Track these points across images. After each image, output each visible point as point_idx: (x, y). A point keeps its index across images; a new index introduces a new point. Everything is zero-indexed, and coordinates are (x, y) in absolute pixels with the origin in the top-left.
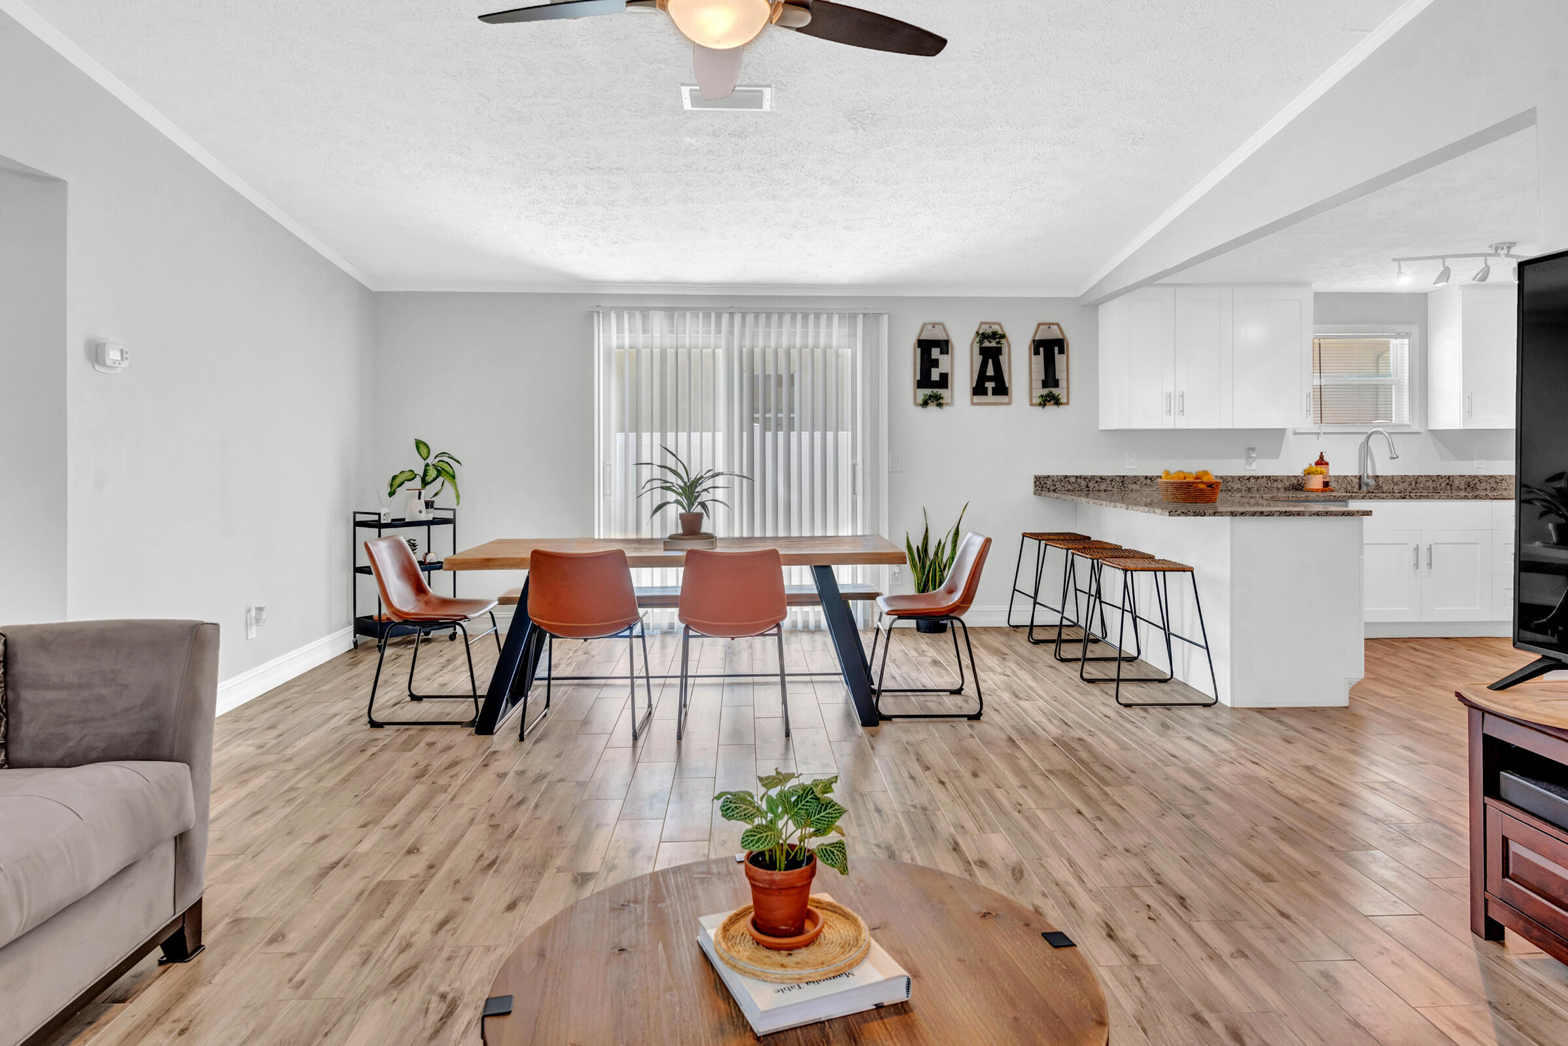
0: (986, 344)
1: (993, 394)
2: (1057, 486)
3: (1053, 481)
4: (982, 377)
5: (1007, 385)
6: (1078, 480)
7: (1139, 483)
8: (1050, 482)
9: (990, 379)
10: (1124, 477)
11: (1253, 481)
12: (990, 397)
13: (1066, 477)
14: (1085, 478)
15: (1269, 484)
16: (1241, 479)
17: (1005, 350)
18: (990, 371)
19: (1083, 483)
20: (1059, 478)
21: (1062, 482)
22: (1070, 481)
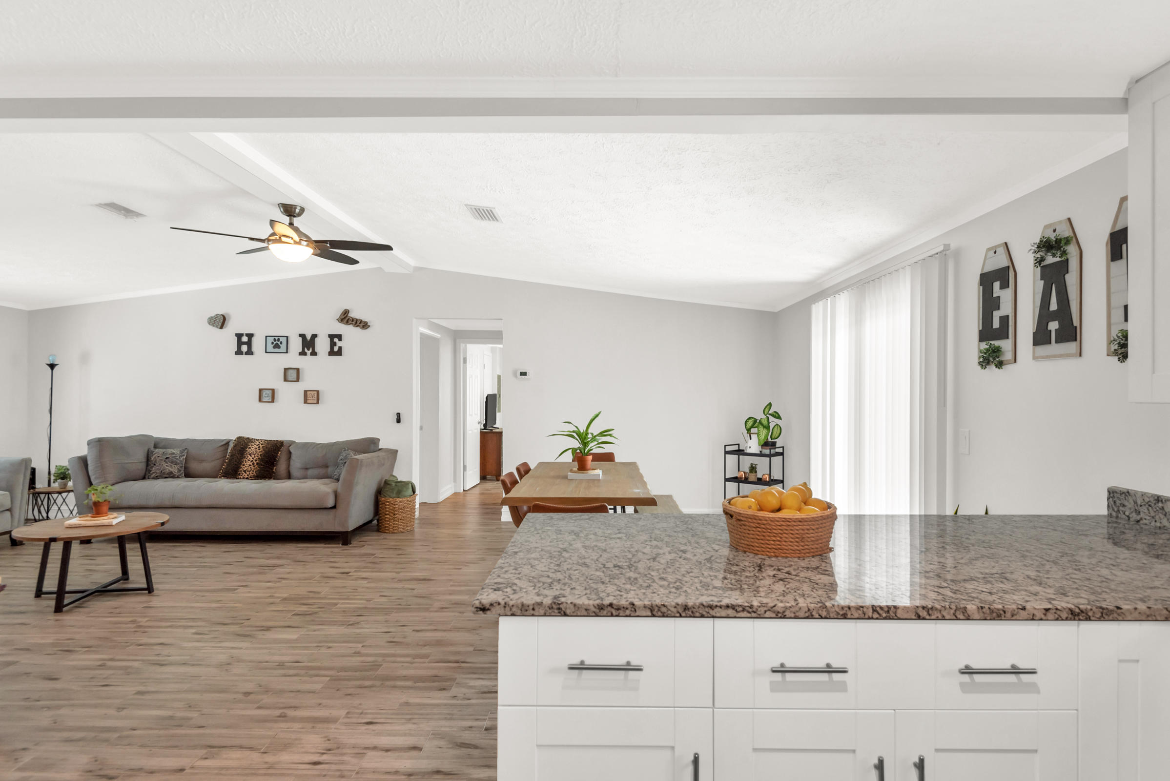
0: (1050, 260)
1: (1057, 342)
2: (1142, 515)
3: (1135, 502)
4: (1044, 316)
5: (1075, 324)
8: (1130, 504)
9: (1053, 316)
12: (1054, 348)
13: (1158, 499)
17: (1073, 264)
18: (1054, 306)
20: (1147, 500)
21: (1150, 508)
22: (1167, 510)
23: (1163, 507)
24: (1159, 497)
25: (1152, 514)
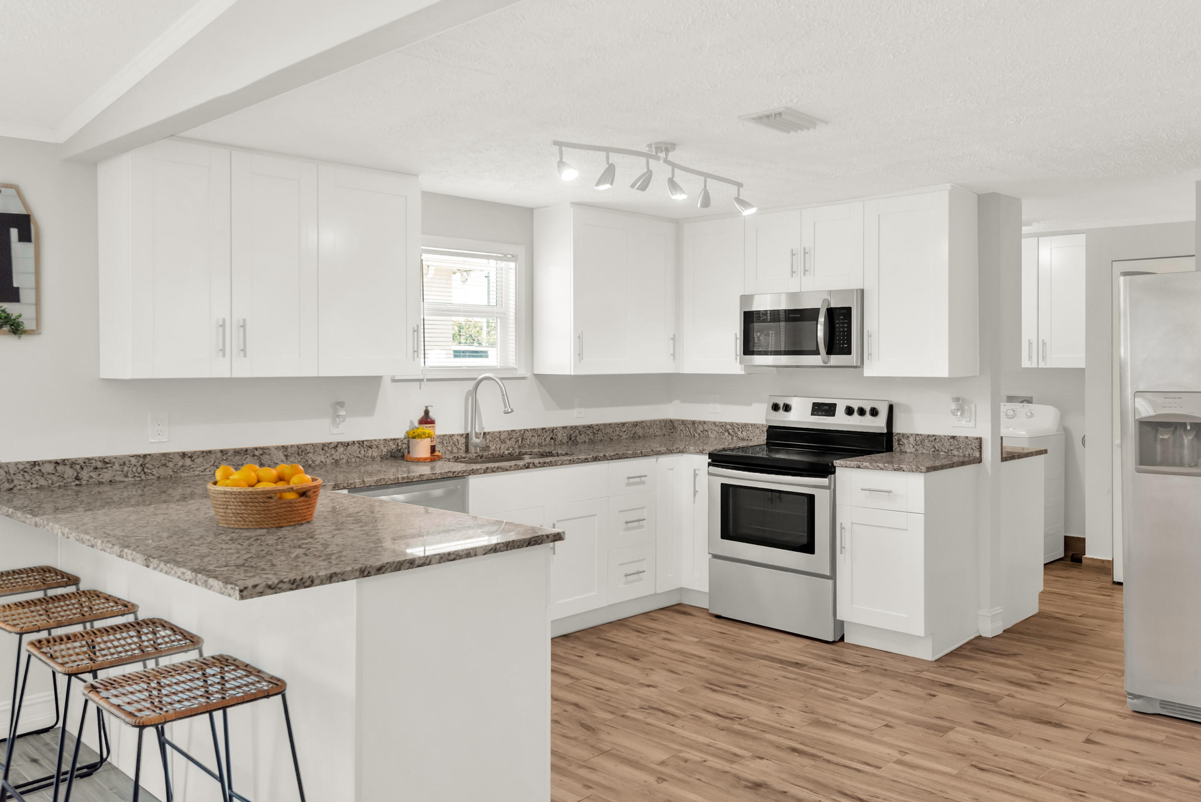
3: (8, 473)
6: (59, 468)
7: (171, 465)
10: (145, 456)
11: (340, 449)
13: (35, 464)
14: (73, 463)
15: (362, 452)
16: (326, 448)
19: (69, 473)
20: (21, 467)
21: (26, 474)
22: (44, 470)
23: (40, 470)
24: (35, 462)
25: (28, 478)
